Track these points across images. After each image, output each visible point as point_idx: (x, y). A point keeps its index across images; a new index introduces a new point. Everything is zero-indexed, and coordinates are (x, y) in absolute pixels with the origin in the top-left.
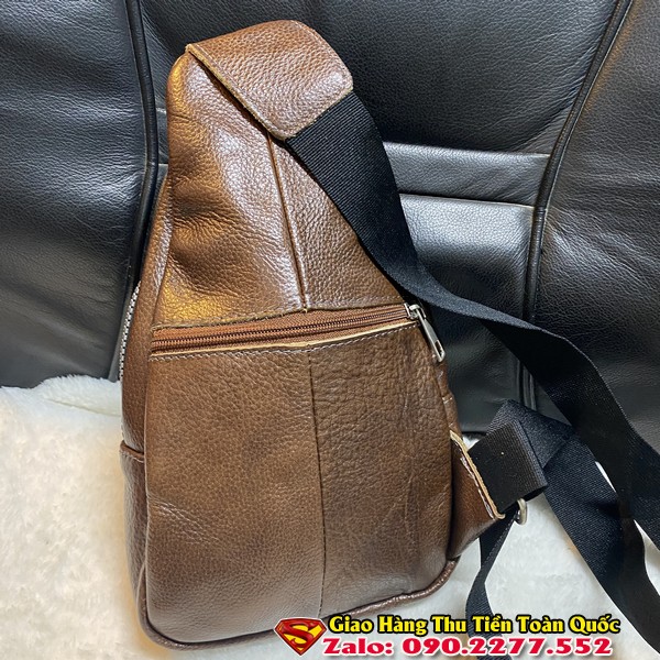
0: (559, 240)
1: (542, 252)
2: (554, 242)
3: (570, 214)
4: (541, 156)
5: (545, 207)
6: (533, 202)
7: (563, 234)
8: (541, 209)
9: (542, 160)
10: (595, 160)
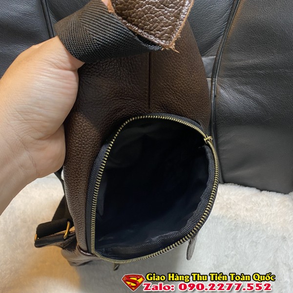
0: (222, 91)
1: (215, 96)
2: (220, 92)
3: (225, 80)
4: (212, 57)
5: (215, 78)
6: (211, 76)
7: (224, 88)
8: (214, 79)
9: (213, 59)
10: (234, 56)
